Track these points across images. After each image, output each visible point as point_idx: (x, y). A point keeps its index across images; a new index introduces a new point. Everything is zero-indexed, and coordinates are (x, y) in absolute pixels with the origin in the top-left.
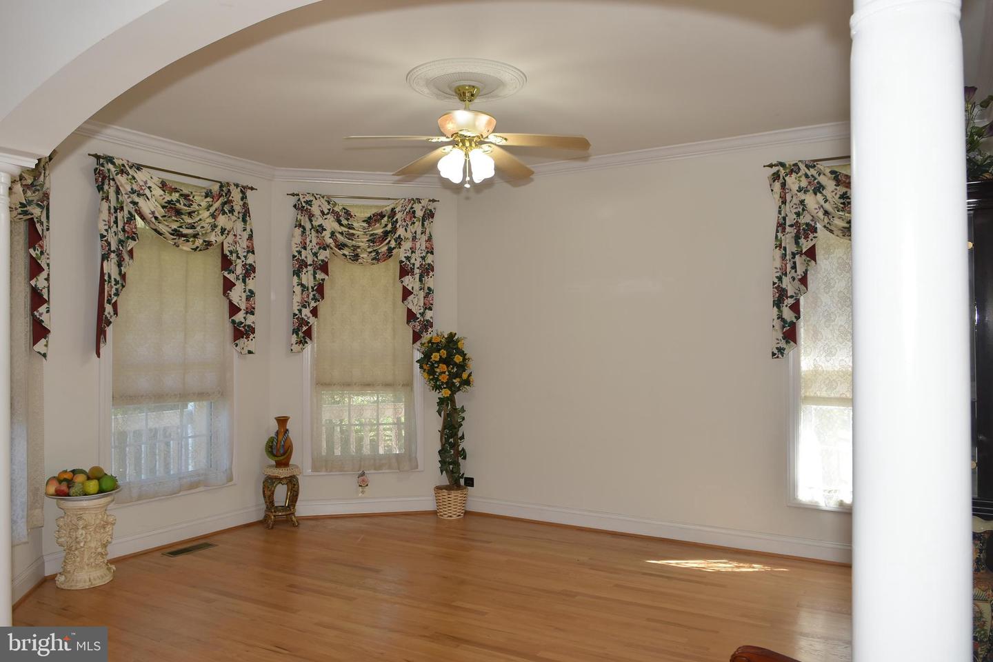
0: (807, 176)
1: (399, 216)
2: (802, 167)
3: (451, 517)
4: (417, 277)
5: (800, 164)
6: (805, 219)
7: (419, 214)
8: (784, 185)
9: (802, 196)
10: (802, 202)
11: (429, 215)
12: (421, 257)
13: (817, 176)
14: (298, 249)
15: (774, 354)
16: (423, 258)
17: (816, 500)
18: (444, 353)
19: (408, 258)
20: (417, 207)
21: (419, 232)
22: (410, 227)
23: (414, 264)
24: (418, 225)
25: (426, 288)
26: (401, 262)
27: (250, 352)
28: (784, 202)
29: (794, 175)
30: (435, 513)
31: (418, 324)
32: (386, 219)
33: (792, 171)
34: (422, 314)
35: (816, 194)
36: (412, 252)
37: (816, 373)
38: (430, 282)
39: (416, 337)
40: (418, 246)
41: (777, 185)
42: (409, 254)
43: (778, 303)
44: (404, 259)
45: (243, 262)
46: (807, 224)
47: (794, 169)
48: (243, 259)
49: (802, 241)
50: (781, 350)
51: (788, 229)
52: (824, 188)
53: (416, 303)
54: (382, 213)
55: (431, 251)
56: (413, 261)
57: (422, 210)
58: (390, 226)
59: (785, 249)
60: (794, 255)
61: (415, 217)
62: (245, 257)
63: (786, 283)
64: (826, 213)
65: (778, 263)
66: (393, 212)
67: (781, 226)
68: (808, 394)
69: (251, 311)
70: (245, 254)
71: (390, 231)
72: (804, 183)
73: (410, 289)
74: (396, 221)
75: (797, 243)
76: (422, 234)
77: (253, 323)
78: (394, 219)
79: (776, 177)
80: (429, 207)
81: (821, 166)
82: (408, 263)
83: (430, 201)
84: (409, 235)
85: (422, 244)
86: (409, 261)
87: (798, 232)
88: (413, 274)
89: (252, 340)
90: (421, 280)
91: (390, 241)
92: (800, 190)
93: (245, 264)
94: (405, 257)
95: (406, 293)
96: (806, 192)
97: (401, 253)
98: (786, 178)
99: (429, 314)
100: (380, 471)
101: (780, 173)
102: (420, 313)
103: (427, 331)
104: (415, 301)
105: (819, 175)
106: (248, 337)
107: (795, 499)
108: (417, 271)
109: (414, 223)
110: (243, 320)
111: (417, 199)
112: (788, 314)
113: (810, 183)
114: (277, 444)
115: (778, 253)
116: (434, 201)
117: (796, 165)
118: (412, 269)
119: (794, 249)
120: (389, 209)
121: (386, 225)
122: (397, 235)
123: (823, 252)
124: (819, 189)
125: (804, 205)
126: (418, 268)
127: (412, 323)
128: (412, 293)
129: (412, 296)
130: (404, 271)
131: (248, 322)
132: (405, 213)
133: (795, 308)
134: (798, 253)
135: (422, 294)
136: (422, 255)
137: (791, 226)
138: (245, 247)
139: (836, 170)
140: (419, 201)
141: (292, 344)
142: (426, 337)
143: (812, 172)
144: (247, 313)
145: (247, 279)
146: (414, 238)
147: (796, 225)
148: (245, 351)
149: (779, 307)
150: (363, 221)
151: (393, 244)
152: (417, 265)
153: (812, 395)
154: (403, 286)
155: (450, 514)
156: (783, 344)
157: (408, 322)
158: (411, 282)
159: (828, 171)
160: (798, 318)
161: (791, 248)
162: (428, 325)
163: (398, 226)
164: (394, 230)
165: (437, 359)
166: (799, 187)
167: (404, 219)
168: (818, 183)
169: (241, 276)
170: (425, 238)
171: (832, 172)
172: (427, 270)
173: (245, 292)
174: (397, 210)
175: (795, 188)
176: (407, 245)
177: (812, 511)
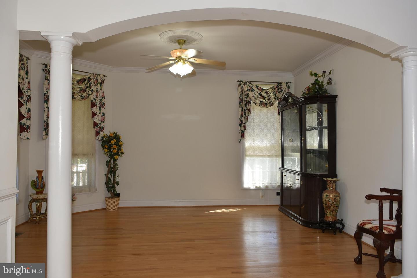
0: (249, 86)
1: (92, 81)
2: (248, 83)
3: (114, 209)
4: (98, 108)
5: (247, 82)
6: (248, 99)
7: (100, 81)
8: (242, 88)
9: (248, 92)
10: (248, 94)
11: (103, 82)
12: (100, 100)
13: (252, 87)
14: (47, 90)
15: (239, 141)
16: (101, 100)
17: (249, 187)
18: (115, 140)
19: (95, 99)
20: (99, 78)
21: (99, 89)
22: (96, 86)
23: (97, 102)
24: (99, 85)
25: (102, 113)
26: (92, 101)
27: (28, 139)
28: (242, 93)
29: (245, 85)
30: (105, 209)
31: (98, 128)
32: (87, 81)
33: (245, 84)
34: (100, 124)
35: (252, 92)
36: (97, 97)
37: (250, 147)
38: (103, 111)
39: (97, 133)
40: (99, 95)
41: (240, 88)
42: (95, 98)
43: (240, 125)
44: (93, 100)
45: (26, 94)
46: (249, 101)
47: (245, 83)
48: (26, 93)
49: (247, 106)
50: (240, 140)
51: (243, 102)
52: (254, 91)
53: (97, 119)
54: (85, 78)
55: (104, 97)
56: (97, 101)
57: (100, 79)
58: (89, 84)
59: (242, 108)
60: (245, 110)
61: (98, 82)
62: (27, 92)
63: (243, 119)
64: (255, 98)
65: (240, 112)
66: (89, 79)
67: (241, 101)
68: (247, 154)
69: (29, 119)
70: (27, 90)
71: (88, 87)
72: (249, 88)
73: (96, 113)
74: (91, 83)
75: (246, 107)
76: (100, 89)
77: (30, 124)
78: (90, 82)
79: (240, 85)
80: (103, 79)
81: (253, 83)
82: (95, 102)
83: (104, 76)
84: (96, 90)
85: (100, 94)
86: (95, 101)
87: (246, 103)
88: (97, 107)
89: (29, 132)
90: (100, 110)
91: (89, 91)
92: (247, 90)
93: (27, 95)
94: (94, 99)
95: (94, 114)
96: (249, 91)
97: (92, 97)
98: (243, 86)
99: (102, 125)
100: (81, 193)
101: (241, 84)
102: (99, 124)
103: (102, 131)
104: (98, 118)
105: (253, 86)
106: (27, 131)
107: (243, 187)
108: (98, 105)
109: (97, 85)
110: (25, 123)
111: (99, 74)
112: (243, 129)
113: (250, 88)
114: (39, 183)
115: (240, 109)
116: (105, 76)
117: (246, 82)
118: (97, 104)
119: (245, 109)
120: (88, 77)
121: (86, 84)
122: (91, 89)
123: (253, 110)
124: (253, 90)
125: (248, 95)
126: (99, 104)
127: (96, 128)
128: (96, 115)
129: (96, 116)
130: (93, 105)
131: (27, 124)
132: (94, 80)
133: (245, 127)
134: (246, 110)
135: (100, 115)
136: (100, 99)
137: (244, 101)
138: (27, 87)
139: (258, 85)
140: (99, 75)
141: (43, 136)
142: (102, 134)
143: (250, 85)
144: (27, 119)
145: (28, 103)
146: (97, 91)
147: (246, 101)
148: (25, 138)
149: (241, 127)
150: (76, 81)
151: (90, 92)
152: (98, 103)
153: (249, 154)
154: (92, 111)
155: (114, 208)
156: (241, 139)
157: (94, 127)
158: (96, 110)
159: (255, 85)
160: (245, 130)
161: (244, 108)
162: (103, 129)
163: (92, 85)
164: (90, 86)
165: (113, 143)
166: (247, 89)
167: (94, 82)
168: (253, 88)
169: (25, 101)
170: (101, 91)
171: (256, 86)
172: (103, 105)
173: (26, 109)
174: (91, 78)
175: (246, 89)
176: (95, 94)
177: (248, 190)
